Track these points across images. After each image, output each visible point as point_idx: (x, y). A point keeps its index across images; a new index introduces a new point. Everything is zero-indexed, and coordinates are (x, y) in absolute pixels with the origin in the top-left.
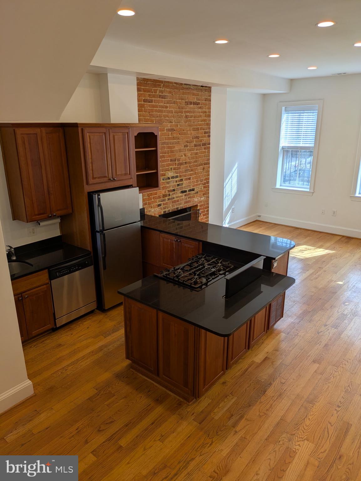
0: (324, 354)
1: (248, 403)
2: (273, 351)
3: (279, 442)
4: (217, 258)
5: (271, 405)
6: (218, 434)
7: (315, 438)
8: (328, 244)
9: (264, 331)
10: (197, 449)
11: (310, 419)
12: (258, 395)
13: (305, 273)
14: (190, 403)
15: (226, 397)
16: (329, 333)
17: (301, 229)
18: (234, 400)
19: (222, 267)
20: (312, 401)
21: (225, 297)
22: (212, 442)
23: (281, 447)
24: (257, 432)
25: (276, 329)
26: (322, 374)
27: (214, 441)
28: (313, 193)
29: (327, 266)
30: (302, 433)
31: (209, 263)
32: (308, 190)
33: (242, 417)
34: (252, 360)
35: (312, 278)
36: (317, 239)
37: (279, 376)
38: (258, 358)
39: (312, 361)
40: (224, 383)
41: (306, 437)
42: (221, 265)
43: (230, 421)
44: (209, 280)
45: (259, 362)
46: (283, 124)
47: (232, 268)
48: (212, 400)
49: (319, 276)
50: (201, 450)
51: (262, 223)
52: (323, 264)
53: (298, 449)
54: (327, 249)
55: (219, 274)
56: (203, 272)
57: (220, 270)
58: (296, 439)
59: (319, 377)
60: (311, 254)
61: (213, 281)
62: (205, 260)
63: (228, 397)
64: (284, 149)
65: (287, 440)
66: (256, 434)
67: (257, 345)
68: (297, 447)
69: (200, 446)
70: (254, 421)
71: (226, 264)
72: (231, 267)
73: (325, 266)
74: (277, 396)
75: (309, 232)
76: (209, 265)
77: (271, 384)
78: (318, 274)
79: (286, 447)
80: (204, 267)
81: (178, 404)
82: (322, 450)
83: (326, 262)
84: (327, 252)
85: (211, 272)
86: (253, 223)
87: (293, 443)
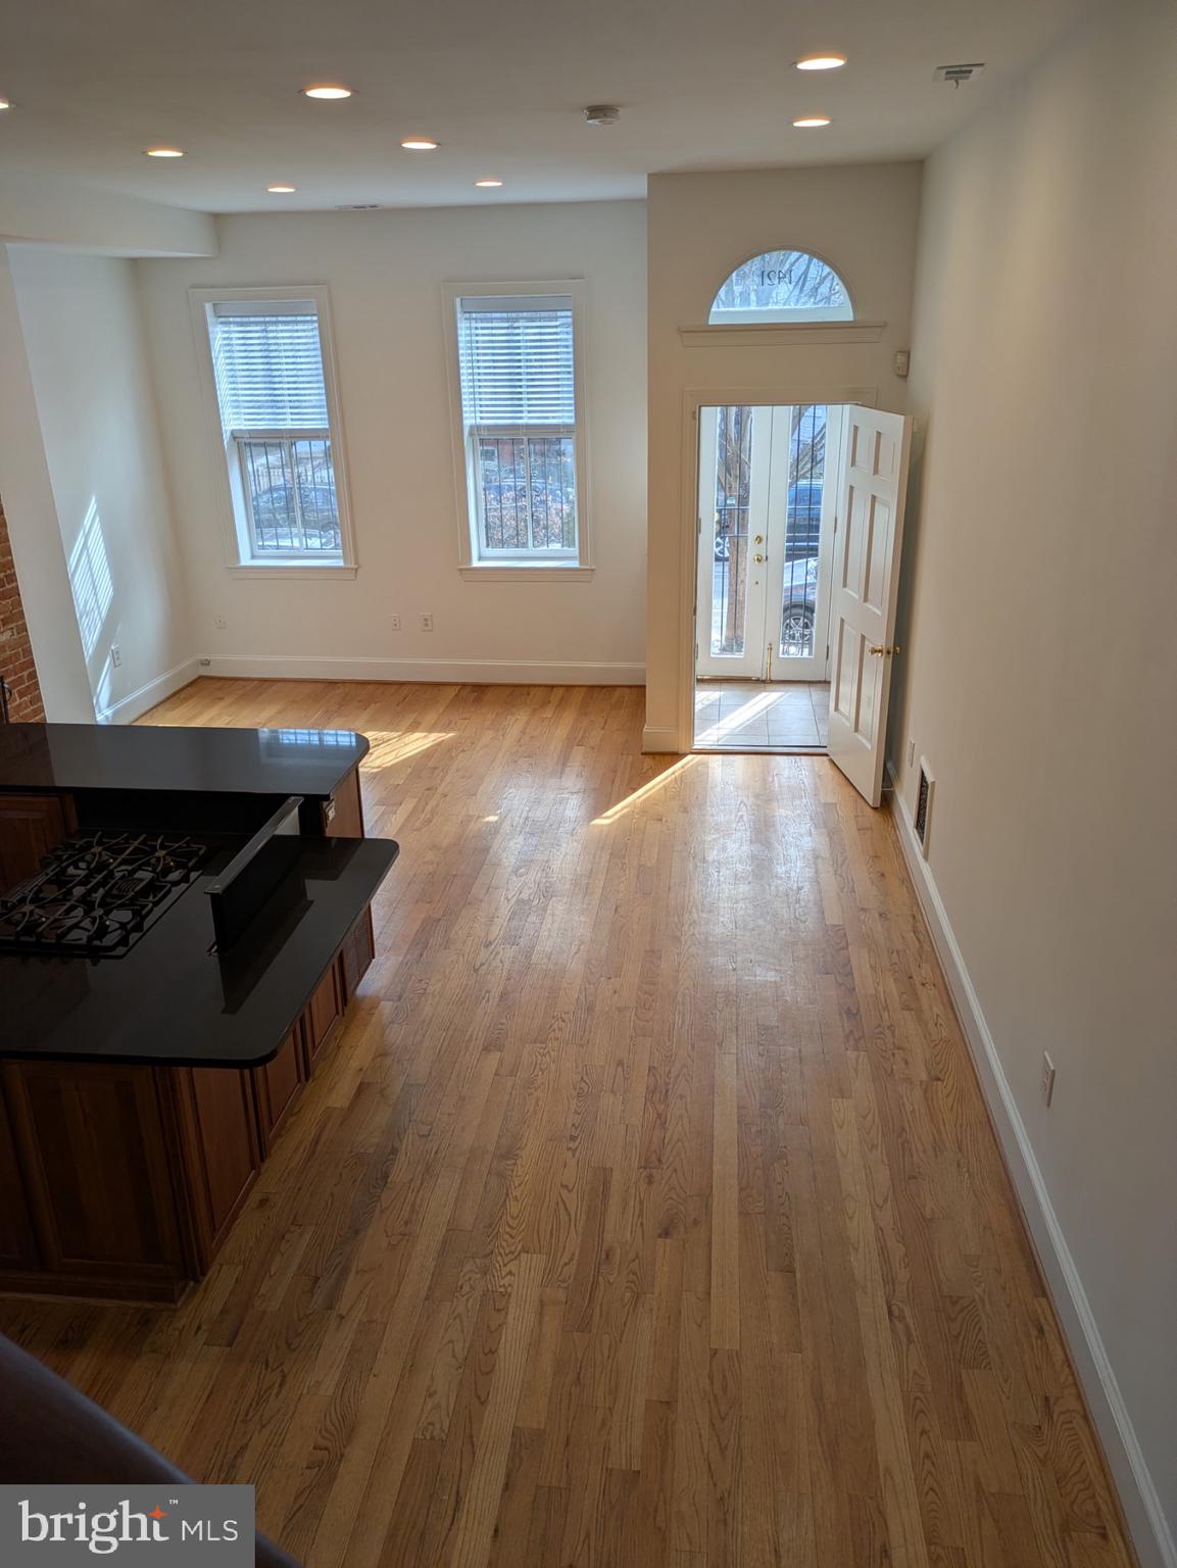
0: (504, 1021)
1: (350, 1228)
2: (373, 1059)
3: (461, 1288)
4: (144, 836)
5: (413, 1205)
6: (293, 1347)
7: (542, 1237)
8: (431, 717)
9: (337, 1013)
10: (247, 1415)
11: (516, 1197)
12: (371, 1194)
13: (395, 813)
14: (179, 1304)
15: (283, 1237)
16: (501, 962)
17: (344, 682)
18: (307, 1237)
19: (172, 860)
20: (508, 1153)
21: (216, 947)
22: (284, 1377)
23: (468, 1299)
24: (398, 1291)
25: (364, 997)
26: (512, 1073)
27: (286, 1371)
28: (356, 570)
29: (447, 780)
30: (510, 1239)
31: (123, 856)
32: (340, 563)
33: (344, 1273)
34: (323, 1108)
35: (417, 824)
36: (398, 705)
37: (410, 1121)
38: (340, 1094)
39: (481, 1048)
40: (263, 1203)
41: (520, 1246)
42: (166, 854)
43: (316, 1296)
44: (144, 912)
45: (346, 1104)
46: (217, 358)
47: (203, 855)
48: (244, 1264)
49: (433, 812)
50: (260, 1413)
51: (219, 684)
52: (435, 775)
53: (510, 1285)
54: (431, 730)
55: (169, 885)
56: (115, 892)
57: (167, 871)
58: (498, 1262)
59: (510, 1084)
60: (395, 753)
61: (158, 911)
62: (104, 849)
63: (287, 1237)
64: (240, 440)
65: (478, 1276)
66: (396, 1296)
67: (325, 1059)
68: (506, 1281)
69: (251, 1405)
70: (380, 1265)
71: (179, 847)
72: (201, 853)
73: (442, 780)
74: (420, 1176)
75: (370, 687)
76: (124, 862)
77: (394, 1151)
78: (429, 808)
79: (481, 1293)
80: (111, 874)
81: (139, 1323)
82: (565, 1259)
83: (441, 769)
84: (434, 738)
85: (141, 885)
86: (189, 689)
87: (494, 1276)
